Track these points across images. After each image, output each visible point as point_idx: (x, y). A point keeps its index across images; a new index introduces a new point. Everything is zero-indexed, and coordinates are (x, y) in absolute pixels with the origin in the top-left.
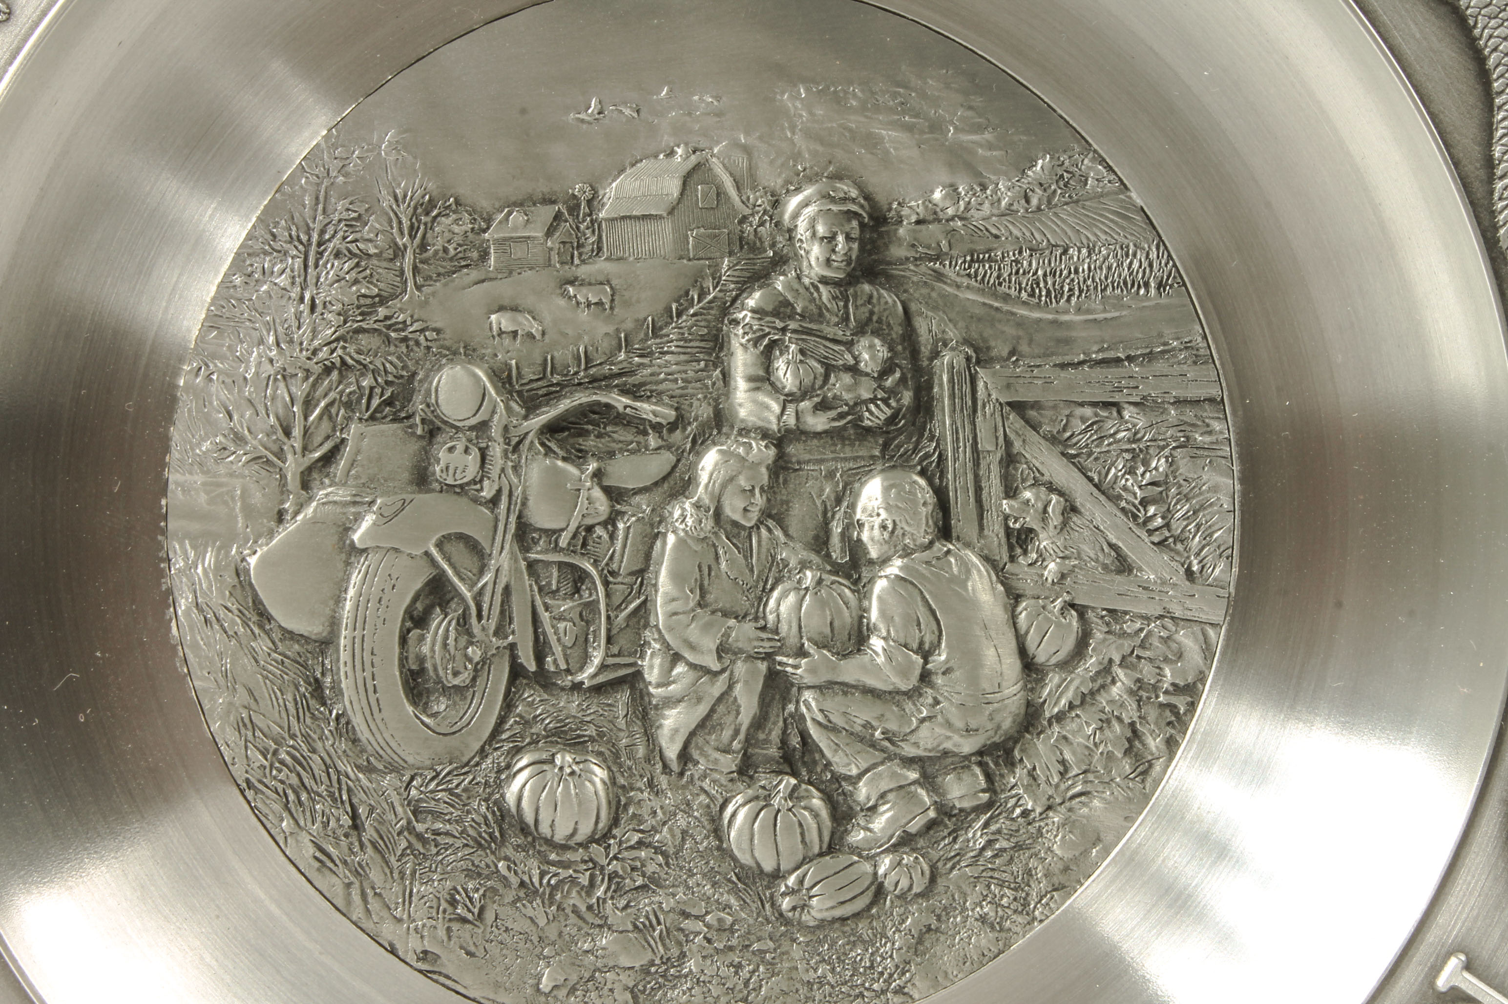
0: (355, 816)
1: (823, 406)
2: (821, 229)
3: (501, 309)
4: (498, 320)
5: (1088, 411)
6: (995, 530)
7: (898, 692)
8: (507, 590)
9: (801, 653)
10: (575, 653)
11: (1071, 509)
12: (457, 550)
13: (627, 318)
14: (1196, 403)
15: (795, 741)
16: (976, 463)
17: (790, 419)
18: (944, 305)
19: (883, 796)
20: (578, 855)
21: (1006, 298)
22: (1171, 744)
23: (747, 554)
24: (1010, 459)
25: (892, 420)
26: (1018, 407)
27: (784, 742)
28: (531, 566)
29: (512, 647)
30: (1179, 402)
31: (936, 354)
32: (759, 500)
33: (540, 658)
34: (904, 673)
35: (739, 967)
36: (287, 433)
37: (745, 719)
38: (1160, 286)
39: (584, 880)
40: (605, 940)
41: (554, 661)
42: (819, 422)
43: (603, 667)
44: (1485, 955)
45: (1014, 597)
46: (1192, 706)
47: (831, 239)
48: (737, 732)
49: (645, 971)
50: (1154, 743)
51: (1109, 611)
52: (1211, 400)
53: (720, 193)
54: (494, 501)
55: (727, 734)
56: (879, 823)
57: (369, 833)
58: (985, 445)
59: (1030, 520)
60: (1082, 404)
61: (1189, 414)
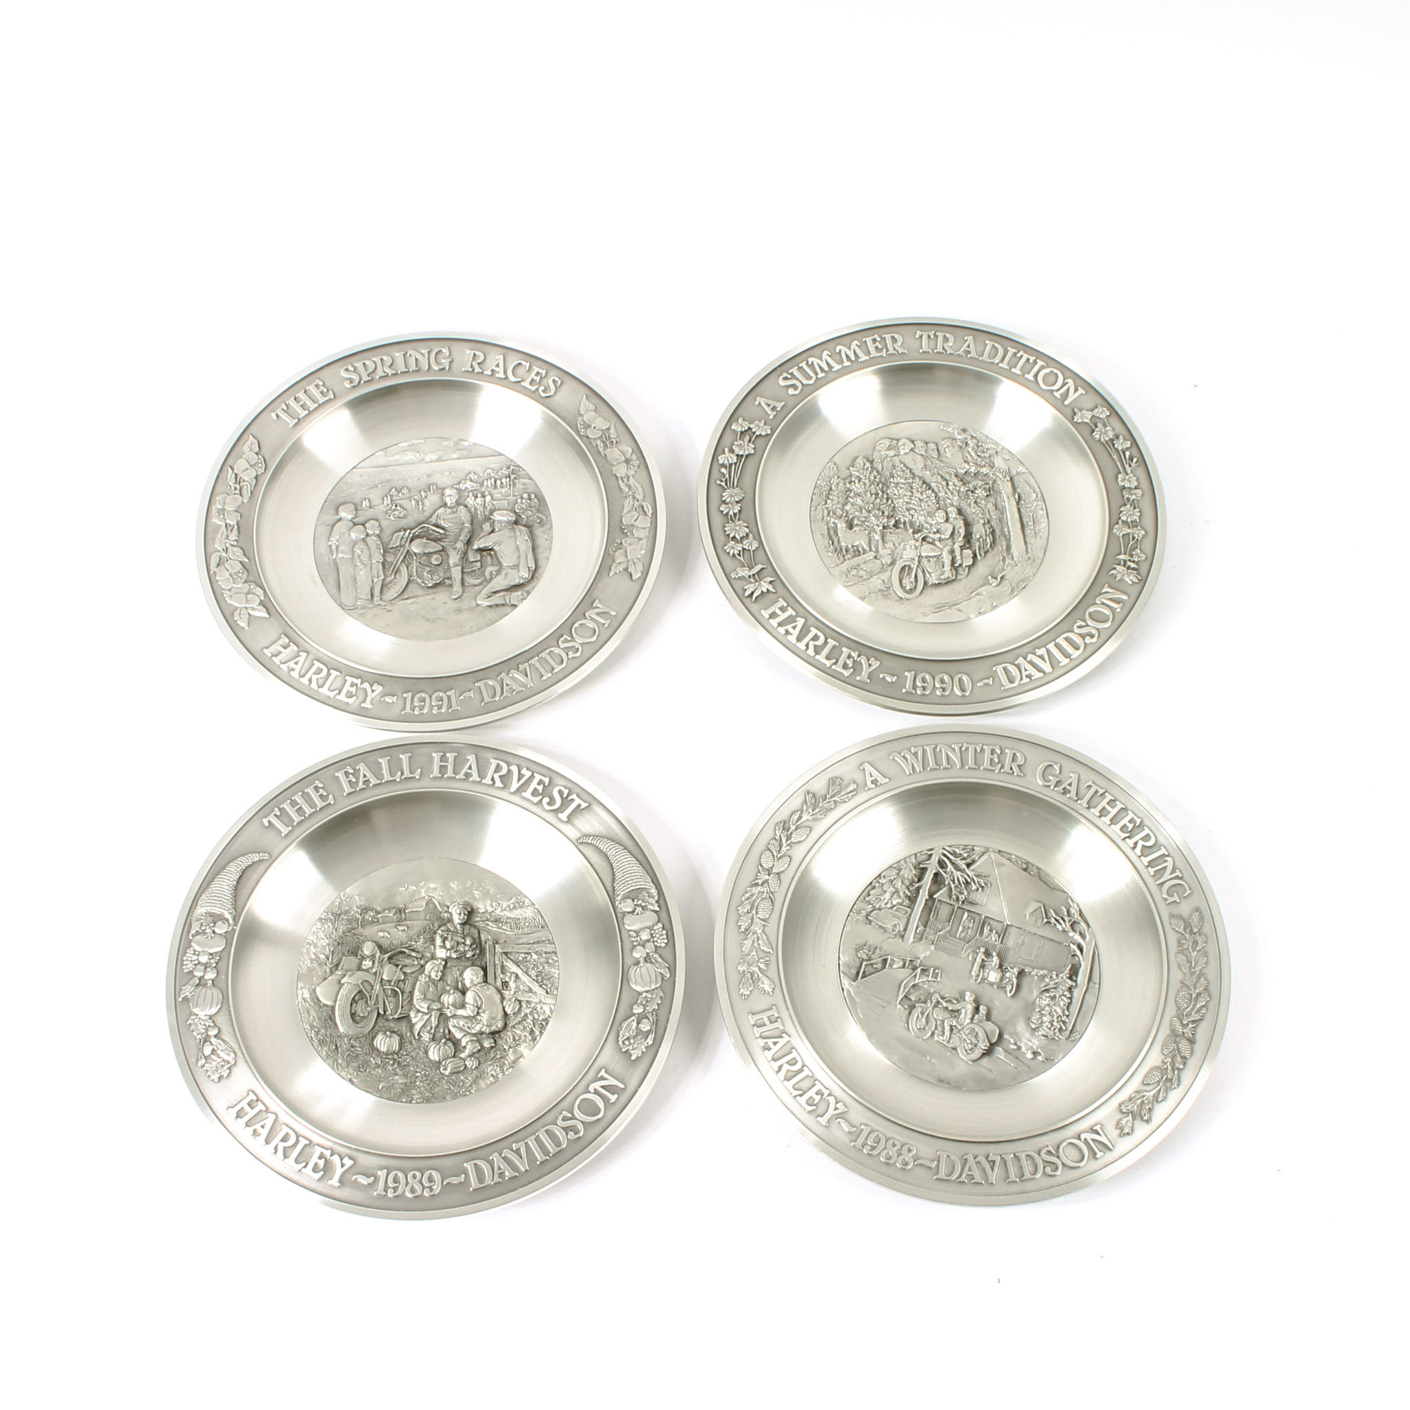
0: (336, 1046)
1: (456, 951)
2: (458, 912)
3: (382, 931)
4: (381, 934)
5: (523, 955)
6: (499, 984)
7: (470, 1016)
8: (377, 995)
9: (448, 1008)
10: (394, 1010)
11: (517, 976)
12: (366, 985)
13: (411, 933)
14: (549, 953)
15: (447, 1031)
16: (495, 966)
17: (448, 955)
18: (488, 932)
19: (467, 1043)
20: (390, 1057)
21: (504, 930)
22: (541, 1033)
23: (437, 987)
24: (503, 967)
25: (473, 956)
26: (506, 954)
27: (444, 1032)
28: (384, 989)
29: (378, 1008)
30: (546, 953)
31: (486, 942)
32: (440, 974)
33: (385, 1012)
34: (473, 1012)
35: (429, 1085)
36: (328, 959)
37: (434, 1025)
38: (542, 927)
39: (391, 1062)
40: (396, 1077)
41: (389, 1012)
42: (454, 956)
43: (400, 1014)
44: (611, 1069)
45: (503, 998)
46: (547, 1024)
47: (460, 914)
48: (431, 1028)
49: (405, 1084)
50: (537, 1033)
51: (528, 1001)
52: (553, 952)
53: (435, 906)
54: (375, 973)
55: (429, 1028)
56: (467, 1052)
57: (340, 1050)
58: (497, 962)
59: (507, 979)
60: (522, 953)
61: (548, 955)
